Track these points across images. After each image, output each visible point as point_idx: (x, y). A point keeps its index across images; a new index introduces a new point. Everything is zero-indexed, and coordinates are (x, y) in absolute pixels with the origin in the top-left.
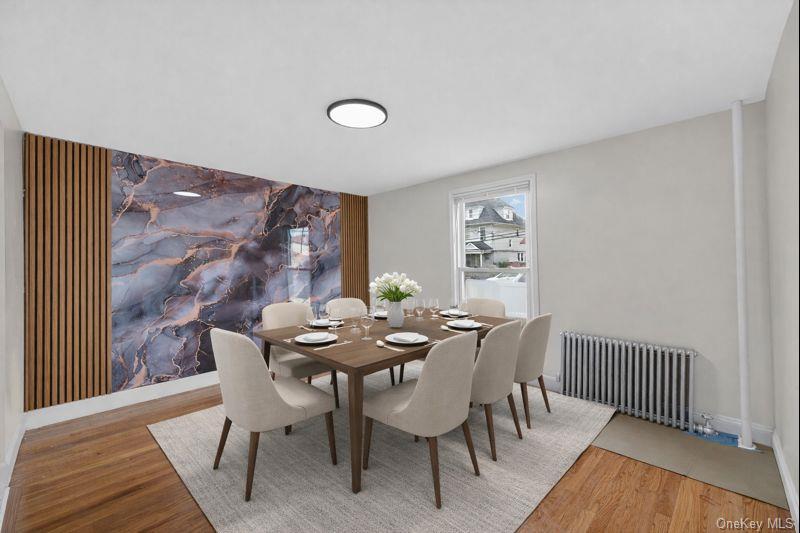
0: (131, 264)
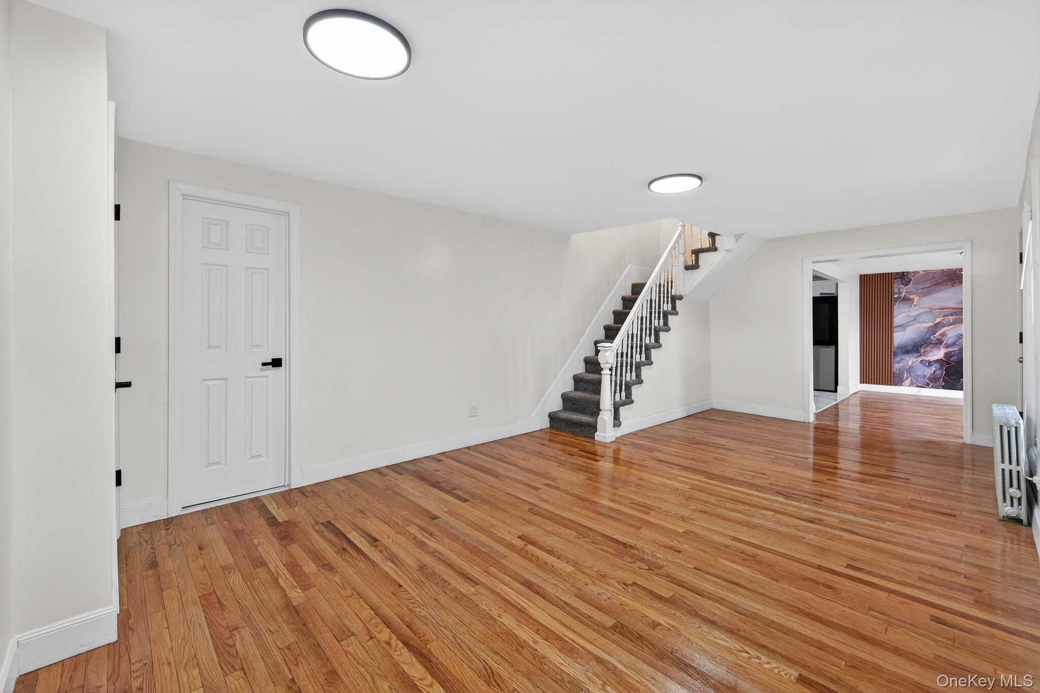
0: (903, 327)
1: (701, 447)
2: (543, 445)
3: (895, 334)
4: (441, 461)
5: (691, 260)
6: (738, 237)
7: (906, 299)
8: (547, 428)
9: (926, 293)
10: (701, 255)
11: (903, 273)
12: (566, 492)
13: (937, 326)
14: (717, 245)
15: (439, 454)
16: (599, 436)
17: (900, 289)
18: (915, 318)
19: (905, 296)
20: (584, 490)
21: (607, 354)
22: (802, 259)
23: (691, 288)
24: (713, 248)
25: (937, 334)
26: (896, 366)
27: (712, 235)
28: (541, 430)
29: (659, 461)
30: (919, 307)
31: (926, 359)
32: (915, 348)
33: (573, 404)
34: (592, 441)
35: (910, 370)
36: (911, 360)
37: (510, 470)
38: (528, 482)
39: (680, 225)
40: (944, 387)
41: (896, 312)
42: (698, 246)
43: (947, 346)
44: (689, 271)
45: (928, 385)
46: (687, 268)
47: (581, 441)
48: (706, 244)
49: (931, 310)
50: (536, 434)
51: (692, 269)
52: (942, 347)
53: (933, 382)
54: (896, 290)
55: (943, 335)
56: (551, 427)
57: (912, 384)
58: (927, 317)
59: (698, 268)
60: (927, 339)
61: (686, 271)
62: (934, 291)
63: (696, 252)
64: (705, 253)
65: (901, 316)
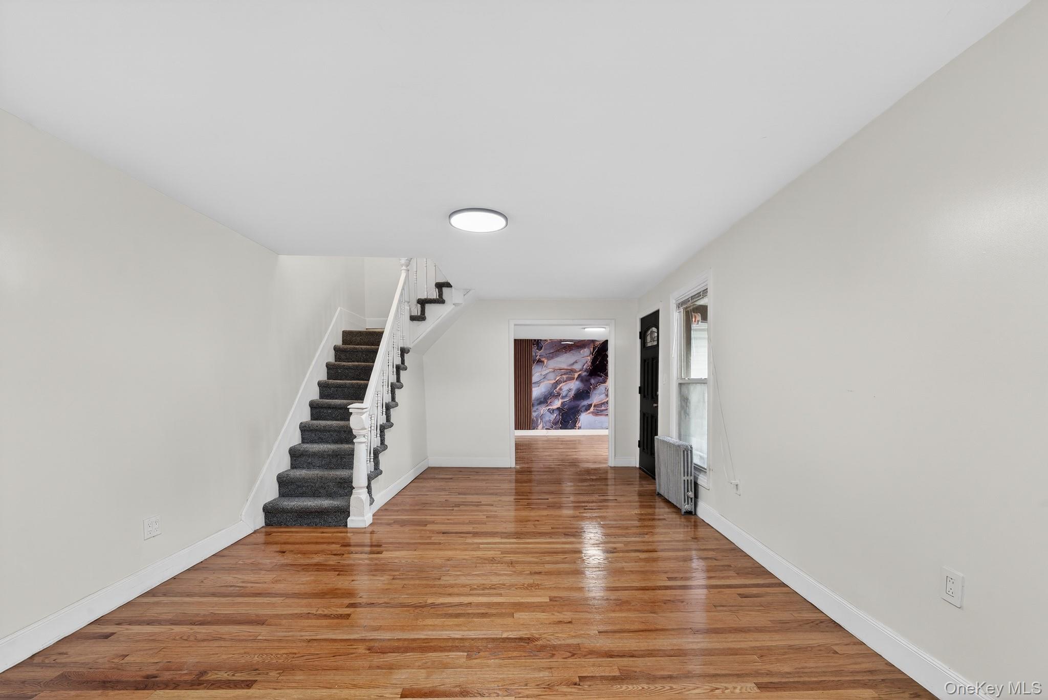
1: (462, 508)
2: (284, 552)
3: (533, 389)
4: (113, 634)
5: (416, 311)
6: (467, 291)
7: (540, 361)
8: (263, 527)
9: (551, 356)
10: (428, 307)
11: (538, 340)
12: (387, 605)
13: (557, 383)
14: (445, 297)
15: (89, 625)
16: (353, 522)
17: (537, 353)
18: (545, 377)
19: (539, 359)
20: (407, 594)
21: (364, 417)
22: (509, 321)
23: (416, 342)
24: (440, 301)
25: (557, 389)
26: (534, 414)
27: (440, 286)
28: (255, 532)
29: (443, 533)
30: (547, 367)
31: (551, 407)
32: (545, 400)
33: (299, 486)
34: (344, 530)
35: (542, 417)
36: (543, 409)
37: (273, 605)
38: (319, 612)
39: (404, 270)
40: (561, 428)
41: (533, 372)
42: (424, 296)
43: (563, 397)
44: (414, 322)
45: (552, 427)
46: (413, 318)
47: (329, 533)
48: (434, 295)
49: (554, 370)
50: (251, 540)
51: (418, 320)
52: (560, 398)
53: (555, 425)
54: (534, 354)
55: (560, 389)
56: (268, 524)
57: (543, 428)
58: (552, 376)
59: (424, 320)
60: (552, 393)
61: (411, 322)
62: (557, 356)
63: (423, 303)
64: (432, 304)
65: (538, 374)
